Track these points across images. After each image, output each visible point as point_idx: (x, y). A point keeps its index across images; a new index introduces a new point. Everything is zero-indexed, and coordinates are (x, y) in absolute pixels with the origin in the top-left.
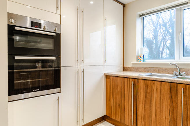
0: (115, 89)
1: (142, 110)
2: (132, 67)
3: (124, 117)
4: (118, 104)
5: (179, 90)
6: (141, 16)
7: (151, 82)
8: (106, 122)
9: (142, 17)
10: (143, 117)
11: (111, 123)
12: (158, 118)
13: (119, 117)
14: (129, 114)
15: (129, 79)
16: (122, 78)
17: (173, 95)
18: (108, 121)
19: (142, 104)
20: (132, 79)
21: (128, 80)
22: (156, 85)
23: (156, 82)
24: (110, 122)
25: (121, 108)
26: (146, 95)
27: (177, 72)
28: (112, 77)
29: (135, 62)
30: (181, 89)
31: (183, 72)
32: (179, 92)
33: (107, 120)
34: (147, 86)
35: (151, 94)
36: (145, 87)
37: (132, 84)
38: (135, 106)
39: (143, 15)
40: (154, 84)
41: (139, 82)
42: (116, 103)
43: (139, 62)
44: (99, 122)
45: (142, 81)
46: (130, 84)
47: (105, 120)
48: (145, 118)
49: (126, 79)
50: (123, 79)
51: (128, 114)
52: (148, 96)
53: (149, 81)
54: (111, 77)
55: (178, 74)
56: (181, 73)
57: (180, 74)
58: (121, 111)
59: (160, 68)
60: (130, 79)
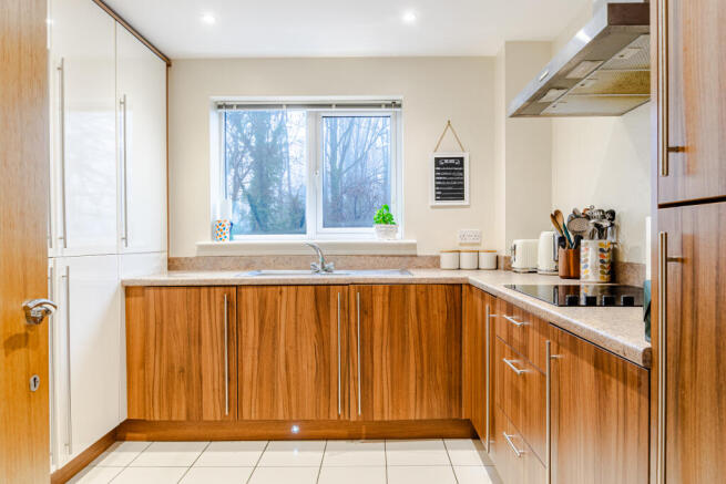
0: (165, 325)
1: (253, 365)
2: (198, 258)
3: (200, 400)
4: (176, 370)
5: (331, 299)
6: (220, 107)
7: (274, 288)
8: (126, 443)
9: (223, 111)
10: (255, 383)
11: (148, 440)
12: (291, 372)
13: (184, 407)
14: (216, 386)
15: (212, 290)
16: (189, 291)
17: (321, 311)
18: (137, 435)
19: (254, 349)
20: (222, 289)
21: (209, 293)
22: (284, 294)
23: (284, 289)
24: (144, 436)
25: (189, 379)
26: (262, 323)
27: (318, 263)
28: (151, 291)
29: (209, 242)
30: (335, 296)
31: (329, 261)
32: (332, 303)
33: (129, 435)
34: (263, 302)
35: (275, 320)
36: (260, 302)
37: (222, 303)
38: (233, 359)
39: (227, 107)
40: (281, 293)
41: (244, 294)
42: (171, 369)
43: (221, 242)
44: (105, 449)
45: (250, 290)
46: (218, 302)
47: (124, 440)
48: (260, 383)
49: (205, 290)
50: (193, 290)
51: (210, 387)
52: (266, 327)
53: (270, 289)
54: (146, 291)
55: (319, 267)
56: (326, 266)
57: (323, 267)
58: (188, 389)
59: (278, 256)
60: (218, 289)
